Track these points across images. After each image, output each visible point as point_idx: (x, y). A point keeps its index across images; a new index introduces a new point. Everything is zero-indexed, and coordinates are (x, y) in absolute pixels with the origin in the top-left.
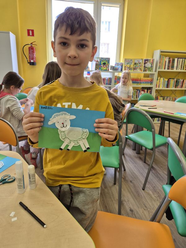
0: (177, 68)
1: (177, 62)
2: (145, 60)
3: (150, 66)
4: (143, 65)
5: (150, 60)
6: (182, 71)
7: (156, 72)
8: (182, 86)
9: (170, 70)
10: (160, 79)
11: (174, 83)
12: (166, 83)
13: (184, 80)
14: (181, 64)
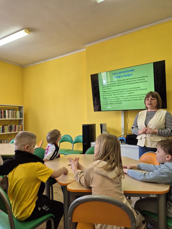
0: (8, 117)
1: (8, 113)
6: (13, 119)
8: (15, 130)
9: (3, 119)
11: (8, 128)
12: (1, 129)
13: (16, 126)
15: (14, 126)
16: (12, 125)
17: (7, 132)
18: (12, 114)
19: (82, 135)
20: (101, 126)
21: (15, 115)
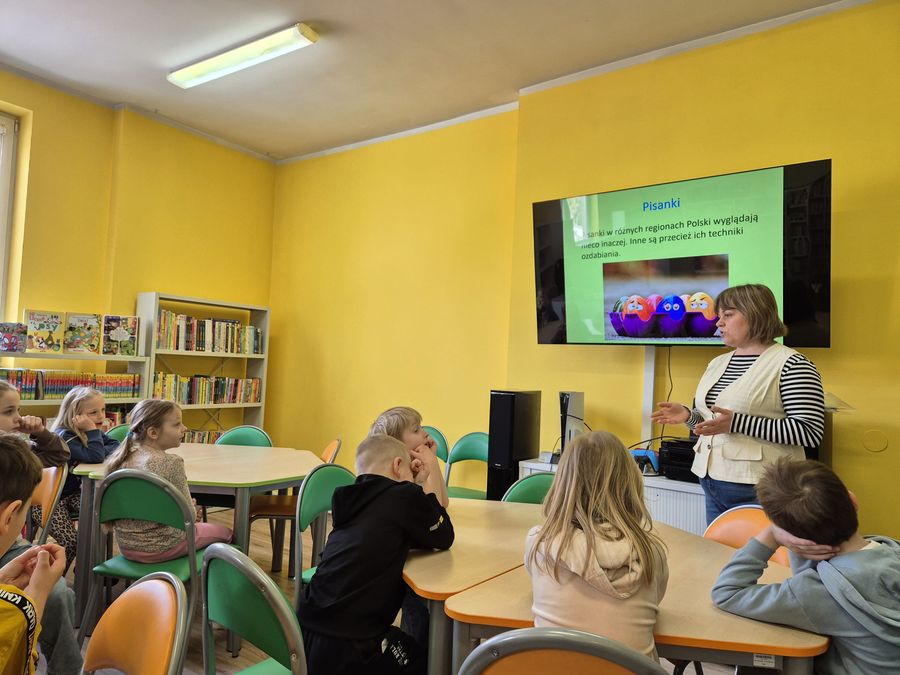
0: (213, 347)
1: (213, 333)
2: (109, 320)
3: (127, 337)
4: (103, 335)
5: (126, 319)
6: (229, 355)
7: (148, 358)
8: (234, 397)
9: (194, 353)
10: (163, 379)
11: (211, 389)
12: (185, 390)
13: (237, 381)
14: (223, 336)
15: (232, 381)
16: (224, 379)
17: (204, 403)
18: (227, 335)
19: (488, 432)
20: (562, 399)
21: (238, 342)
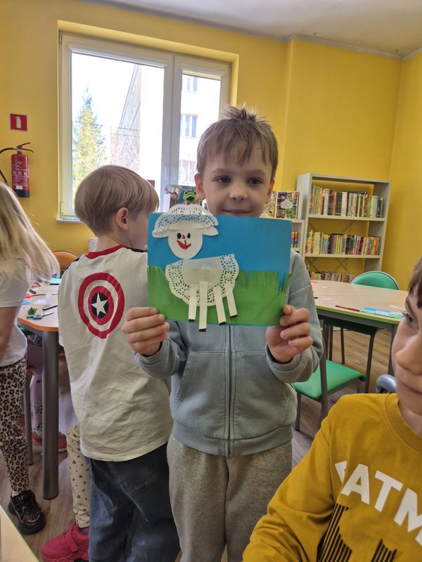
0: (347, 213)
1: (348, 201)
2: (280, 195)
3: (291, 207)
4: (277, 205)
5: (291, 193)
6: (358, 218)
7: (304, 220)
8: (360, 250)
9: (333, 217)
10: (313, 235)
11: (344, 244)
12: (326, 243)
13: (362, 238)
14: (354, 204)
15: (359, 238)
16: (353, 237)
17: (339, 253)
18: (357, 204)
21: (365, 208)
